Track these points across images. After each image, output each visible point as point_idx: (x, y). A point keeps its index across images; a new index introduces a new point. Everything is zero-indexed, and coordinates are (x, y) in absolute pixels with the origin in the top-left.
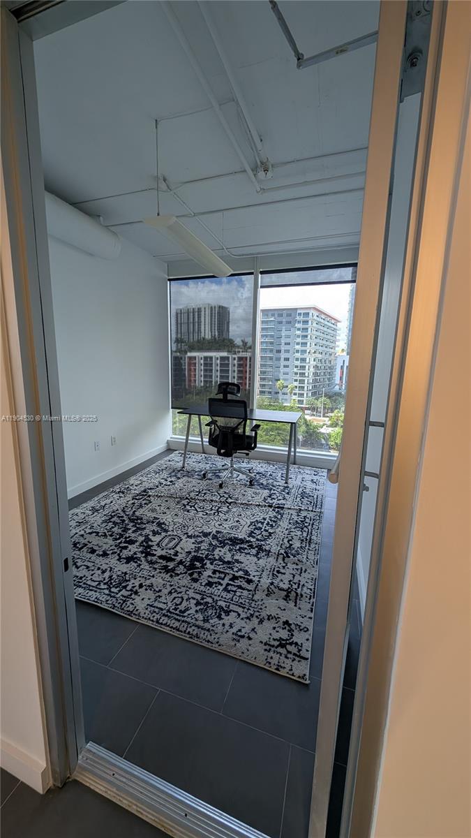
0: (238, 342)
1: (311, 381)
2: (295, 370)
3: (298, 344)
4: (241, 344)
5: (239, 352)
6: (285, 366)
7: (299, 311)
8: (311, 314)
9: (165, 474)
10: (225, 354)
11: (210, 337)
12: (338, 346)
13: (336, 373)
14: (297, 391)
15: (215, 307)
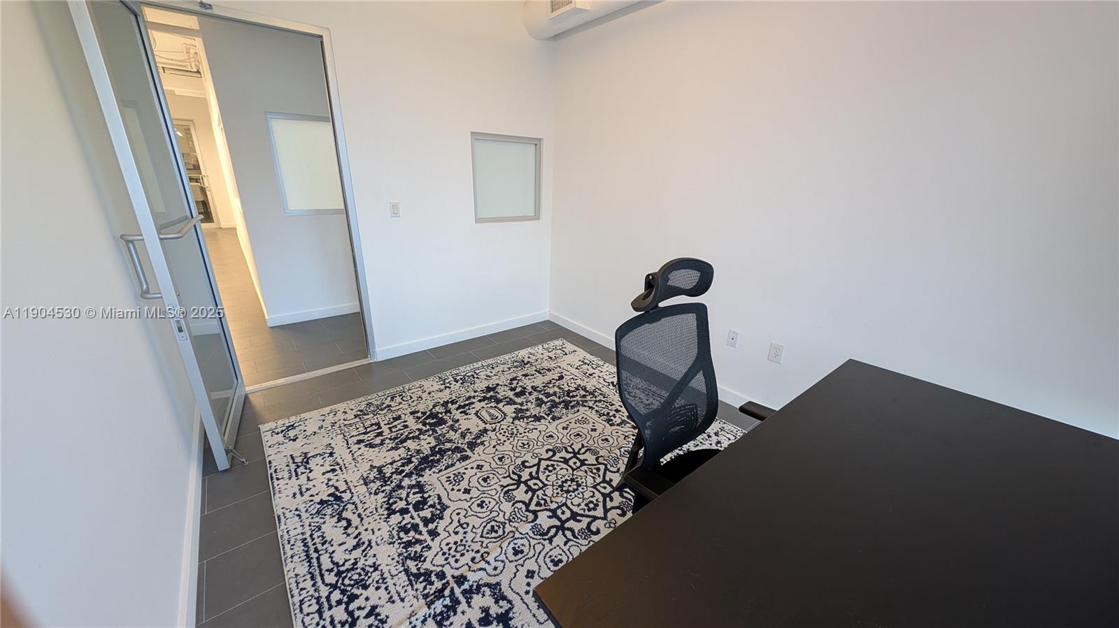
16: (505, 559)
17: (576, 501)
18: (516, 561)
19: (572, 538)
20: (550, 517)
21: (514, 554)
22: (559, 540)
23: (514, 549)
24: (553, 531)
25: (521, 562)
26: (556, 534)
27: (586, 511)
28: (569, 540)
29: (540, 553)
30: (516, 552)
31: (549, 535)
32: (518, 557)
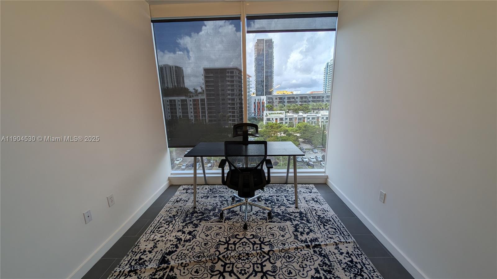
0: (191, 90)
1: (239, 112)
2: (229, 106)
3: (229, 90)
4: (193, 91)
5: (193, 96)
6: (223, 104)
7: (227, 71)
8: (235, 72)
9: (179, 223)
10: (184, 98)
11: (172, 87)
12: (251, 91)
13: (252, 106)
14: (231, 118)
15: (173, 67)
16: (289, 244)
17: (248, 249)
18: (285, 242)
19: (262, 238)
20: (264, 249)
21: (285, 244)
22: (266, 240)
23: (284, 246)
24: (266, 244)
25: (284, 241)
26: (266, 242)
27: (248, 243)
28: (263, 238)
29: (276, 240)
30: (284, 244)
31: (269, 243)
32: (284, 243)
